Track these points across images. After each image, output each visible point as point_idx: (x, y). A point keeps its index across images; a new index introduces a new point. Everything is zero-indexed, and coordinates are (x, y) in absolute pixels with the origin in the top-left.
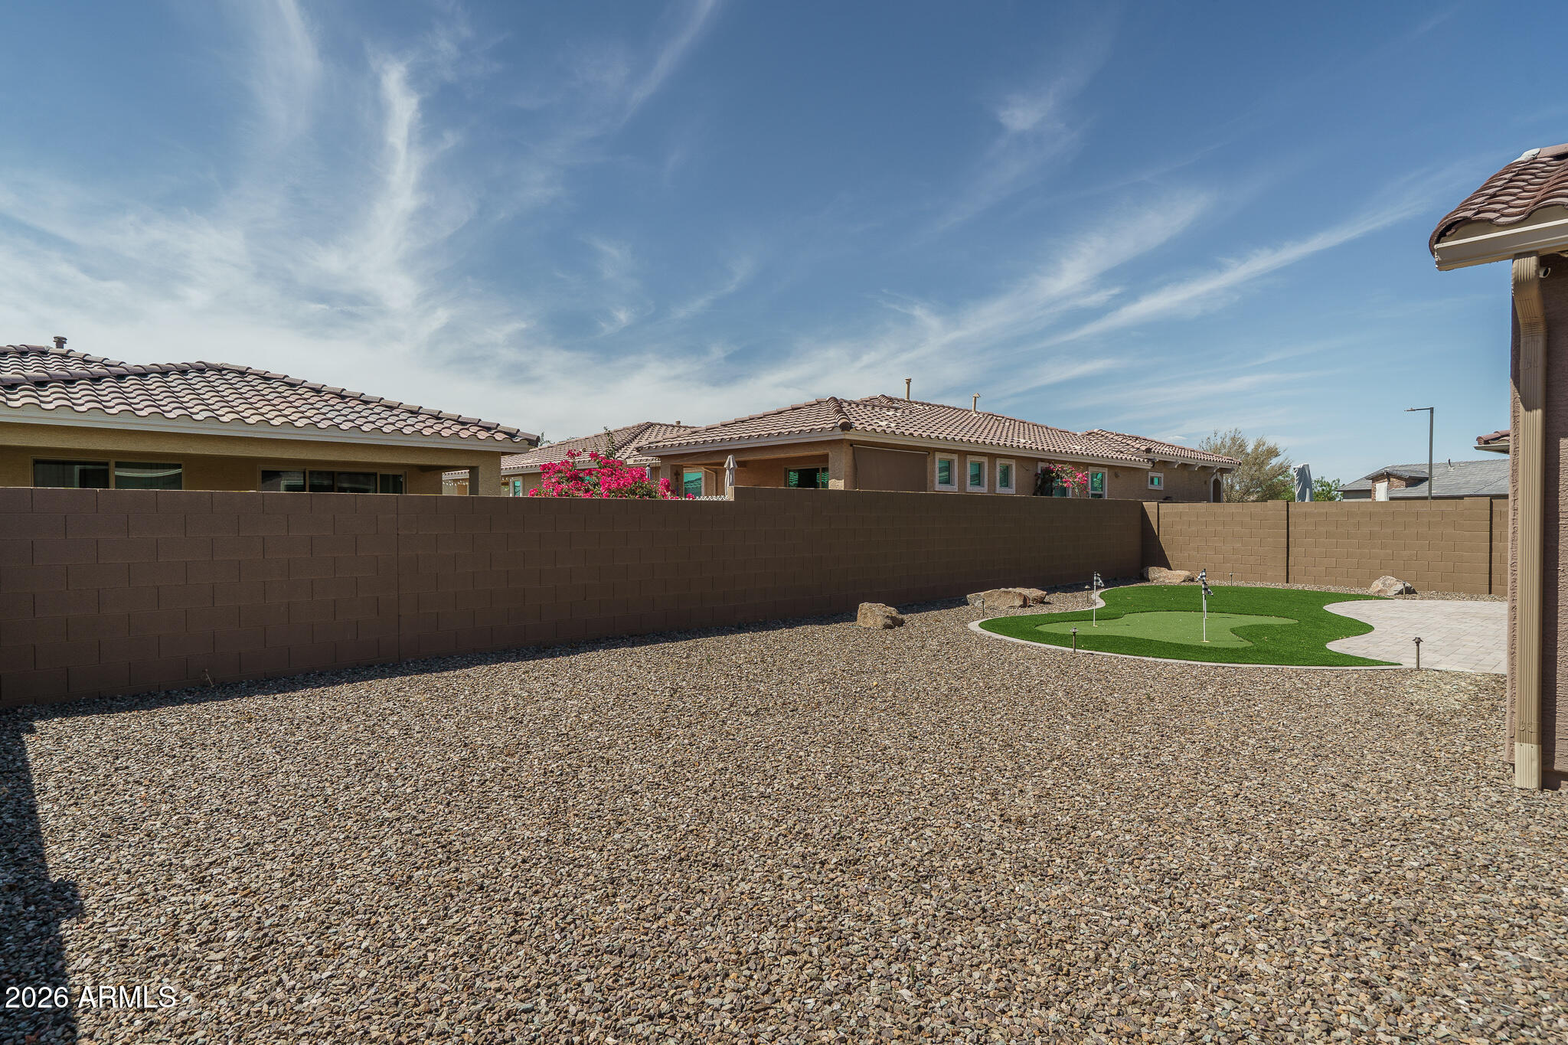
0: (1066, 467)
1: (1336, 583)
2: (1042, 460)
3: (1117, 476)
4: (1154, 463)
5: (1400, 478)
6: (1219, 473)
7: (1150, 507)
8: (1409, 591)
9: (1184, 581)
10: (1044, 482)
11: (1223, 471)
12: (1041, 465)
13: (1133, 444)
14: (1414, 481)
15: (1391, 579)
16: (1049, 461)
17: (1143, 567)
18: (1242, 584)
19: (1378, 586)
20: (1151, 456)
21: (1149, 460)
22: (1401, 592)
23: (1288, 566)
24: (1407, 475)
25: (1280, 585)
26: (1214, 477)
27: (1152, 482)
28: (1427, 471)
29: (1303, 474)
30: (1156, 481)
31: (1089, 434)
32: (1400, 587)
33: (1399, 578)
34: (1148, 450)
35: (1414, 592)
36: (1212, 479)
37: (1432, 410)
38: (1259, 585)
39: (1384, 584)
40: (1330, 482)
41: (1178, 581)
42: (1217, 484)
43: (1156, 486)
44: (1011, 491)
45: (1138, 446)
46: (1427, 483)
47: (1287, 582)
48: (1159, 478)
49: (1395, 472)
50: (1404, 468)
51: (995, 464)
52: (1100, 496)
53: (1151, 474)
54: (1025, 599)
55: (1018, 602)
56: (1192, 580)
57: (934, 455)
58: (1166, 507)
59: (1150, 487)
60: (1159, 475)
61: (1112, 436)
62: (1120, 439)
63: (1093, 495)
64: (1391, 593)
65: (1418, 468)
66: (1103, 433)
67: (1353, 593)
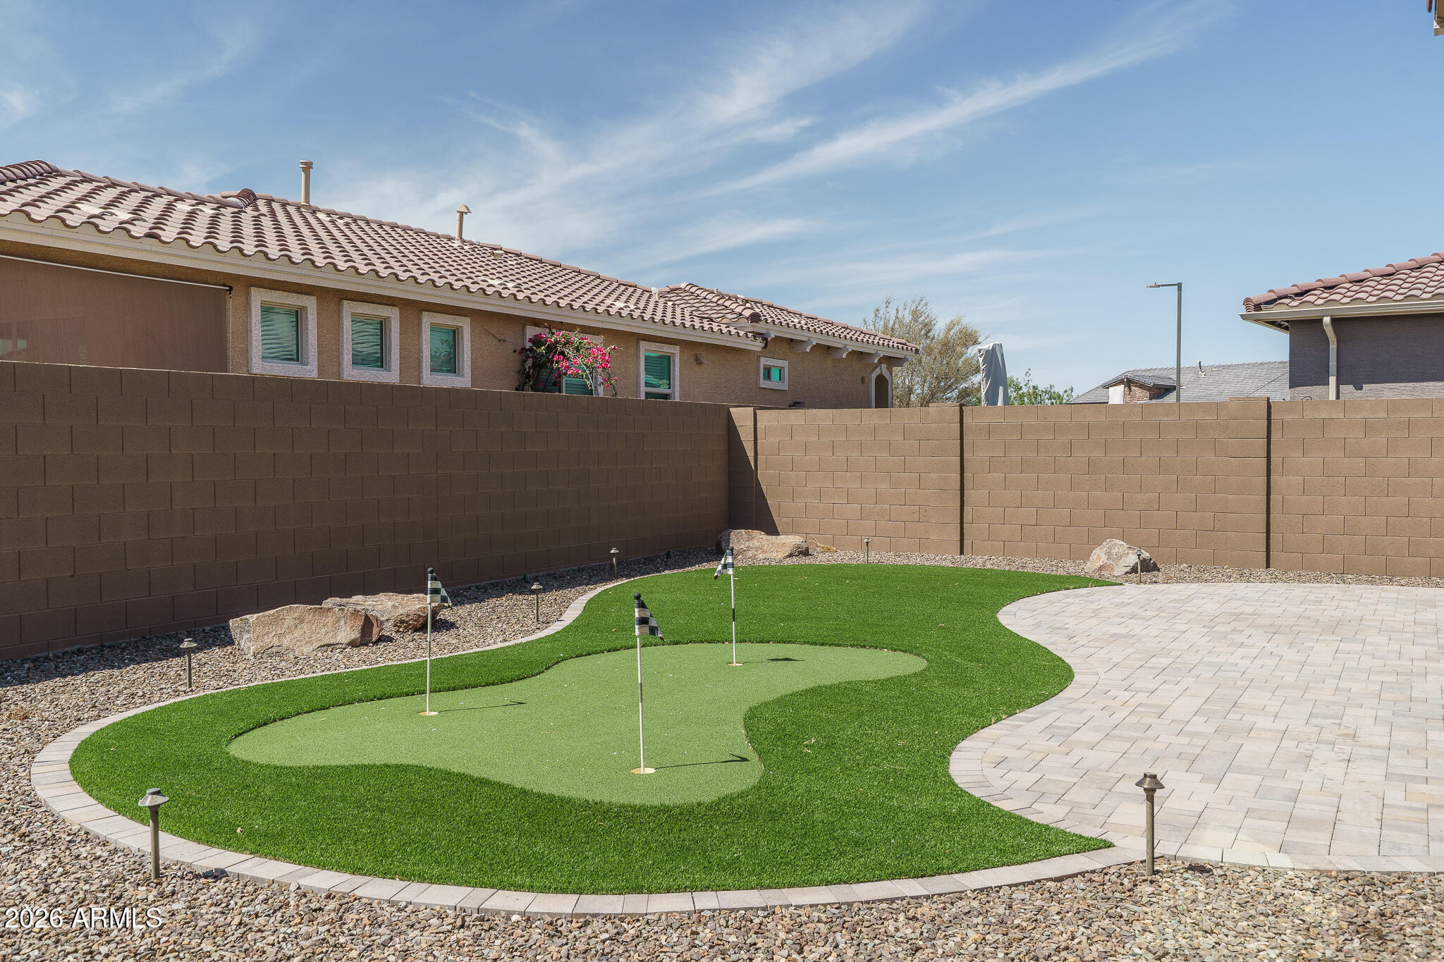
0: (575, 337)
1: (1036, 553)
2: (536, 323)
3: (698, 361)
4: (765, 339)
5: (1142, 386)
6: (884, 366)
7: (742, 416)
8: (1147, 567)
9: (791, 555)
10: (538, 366)
11: (891, 361)
12: (531, 332)
13: (733, 306)
14: (1160, 391)
15: (1119, 546)
16: (552, 326)
17: (722, 530)
18: (890, 559)
19: (1099, 557)
20: (760, 327)
21: (756, 335)
22: (1134, 570)
23: (962, 523)
24: (1150, 382)
25: (948, 559)
26: (877, 372)
27: (768, 375)
28: (1174, 377)
29: (994, 362)
30: (775, 374)
31: (672, 290)
32: (1132, 559)
33: (1132, 543)
34: (755, 318)
35: (1155, 568)
36: (874, 375)
37: (1179, 286)
38: (916, 560)
39: (1109, 554)
40: (1061, 393)
41: (781, 555)
42: (882, 383)
43: (774, 383)
44: (462, 381)
45: (739, 309)
46: (1174, 394)
47: (962, 553)
48: (781, 370)
49: (1137, 378)
50: (1147, 374)
51: (420, 324)
52: (666, 396)
53: (764, 361)
54: (368, 624)
55: (348, 632)
56: (806, 553)
57: (248, 294)
58: (768, 418)
59: (764, 384)
60: (780, 363)
61: (704, 294)
62: (715, 299)
63: (648, 395)
64: (1120, 570)
65: (1164, 374)
66: (693, 290)
67: (1061, 572)
